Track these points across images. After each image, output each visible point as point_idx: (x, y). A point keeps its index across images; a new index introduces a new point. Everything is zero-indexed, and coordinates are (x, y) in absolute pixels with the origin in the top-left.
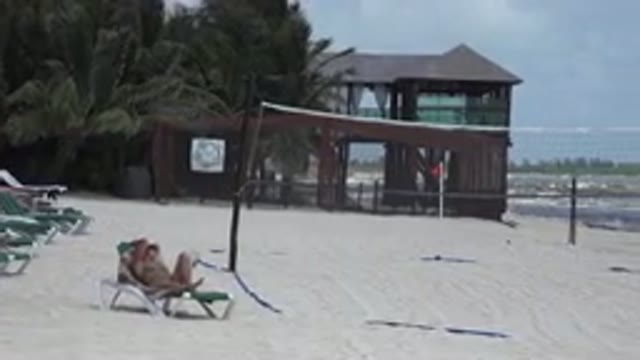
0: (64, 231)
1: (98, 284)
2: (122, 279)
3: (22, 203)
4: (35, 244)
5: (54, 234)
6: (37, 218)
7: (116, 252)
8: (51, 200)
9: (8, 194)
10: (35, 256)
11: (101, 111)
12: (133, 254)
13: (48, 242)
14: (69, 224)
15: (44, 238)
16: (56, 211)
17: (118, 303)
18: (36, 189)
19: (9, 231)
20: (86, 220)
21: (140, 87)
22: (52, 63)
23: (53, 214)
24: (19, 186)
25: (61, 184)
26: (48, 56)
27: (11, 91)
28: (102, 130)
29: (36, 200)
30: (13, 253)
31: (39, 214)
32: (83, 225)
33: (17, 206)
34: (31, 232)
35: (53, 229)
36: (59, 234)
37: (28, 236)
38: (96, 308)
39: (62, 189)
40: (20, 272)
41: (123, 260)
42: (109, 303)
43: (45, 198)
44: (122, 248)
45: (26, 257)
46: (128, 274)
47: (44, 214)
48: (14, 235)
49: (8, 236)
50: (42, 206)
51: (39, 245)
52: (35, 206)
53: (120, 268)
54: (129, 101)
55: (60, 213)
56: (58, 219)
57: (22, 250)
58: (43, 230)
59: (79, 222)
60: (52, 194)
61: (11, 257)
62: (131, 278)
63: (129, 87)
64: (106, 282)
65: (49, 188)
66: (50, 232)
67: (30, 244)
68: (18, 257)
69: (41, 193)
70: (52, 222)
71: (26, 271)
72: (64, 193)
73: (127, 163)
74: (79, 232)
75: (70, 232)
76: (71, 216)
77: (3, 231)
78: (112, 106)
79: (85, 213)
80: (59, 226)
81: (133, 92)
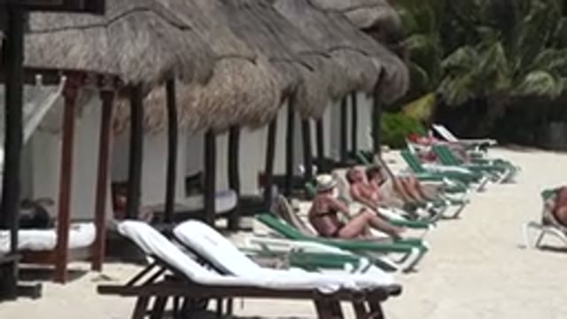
0: (494, 180)
1: (525, 225)
2: (546, 222)
3: (457, 155)
4: (468, 191)
5: (485, 182)
6: (471, 169)
7: (541, 199)
8: (482, 152)
10: (468, 202)
11: (527, 72)
12: (557, 200)
13: (481, 190)
14: (499, 174)
15: (477, 186)
16: (486, 162)
17: (543, 243)
18: (470, 142)
19: (446, 180)
20: (514, 170)
21: (560, 52)
22: (483, 29)
23: (485, 165)
24: (454, 139)
25: (492, 138)
26: (479, 23)
27: (446, 56)
28: (528, 91)
29: (469, 152)
30: (448, 199)
31: (471, 165)
32: (511, 175)
33: (451, 157)
34: (465, 181)
35: (484, 178)
36: (490, 183)
37: (463, 185)
38: (523, 247)
39: (492, 142)
40: (455, 217)
41: (547, 206)
42: (534, 244)
43: (477, 150)
44: (546, 194)
45: (461, 203)
46: (552, 218)
47: (477, 165)
48: (450, 183)
49: (445, 184)
50: (474, 158)
51: (471, 193)
52: (469, 158)
53: (544, 213)
54: (552, 64)
55: (491, 164)
56: (489, 170)
57: (458, 196)
58: (475, 180)
59: (508, 171)
60: (484, 147)
61: (448, 203)
62: (555, 222)
63: (551, 51)
64: (532, 224)
65: (481, 142)
66: (482, 181)
67: (463, 190)
68: (454, 203)
69: (474, 146)
70: (484, 172)
71: (461, 215)
72: (494, 146)
73: (550, 119)
74: (505, 181)
75: (500, 181)
76: (500, 166)
77: (441, 179)
78: (536, 69)
79: (514, 163)
80: (490, 176)
81: (555, 57)
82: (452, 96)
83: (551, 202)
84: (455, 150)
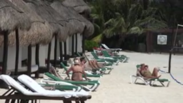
0: (121, 62)
1: (131, 76)
2: (138, 75)
4: (113, 65)
5: (118, 62)
7: (136, 67)
8: (117, 53)
9: (106, 51)
10: (113, 68)
11: (132, 27)
12: (141, 68)
13: (117, 65)
14: (123, 60)
15: (116, 63)
16: (119, 56)
17: (136, 82)
18: (113, 49)
19: (106, 62)
20: (127, 58)
21: (143, 20)
22: (117, 13)
23: (118, 57)
24: (109, 49)
25: (121, 48)
26: (116, 11)
27: (106, 22)
28: (132, 33)
29: (113, 53)
30: (106, 68)
31: (114, 57)
32: (127, 60)
33: (108, 54)
34: (112, 62)
35: (118, 61)
36: (120, 63)
38: (130, 83)
39: (121, 50)
40: (109, 73)
41: (138, 70)
42: (134, 82)
43: (116, 52)
44: (138, 66)
45: (110, 69)
46: (139, 74)
47: (116, 57)
48: (107, 63)
49: (105, 63)
50: (115, 55)
51: (114, 66)
52: (113, 54)
53: (137, 72)
54: (140, 25)
55: (120, 56)
56: (119, 58)
57: (109, 67)
58: (115, 62)
59: (125, 59)
60: (118, 51)
61: (106, 69)
63: (139, 20)
64: (133, 76)
65: (117, 49)
66: (117, 62)
67: (111, 65)
68: (108, 69)
69: (114, 51)
70: (118, 59)
71: (111, 73)
72: (121, 51)
73: (139, 42)
74: (125, 62)
75: (123, 62)
76: (123, 57)
77: (104, 61)
78: (135, 26)
79: (127, 56)
80: (120, 60)
81: (141, 22)
82: (108, 35)
83: (139, 69)
84: (109, 52)
